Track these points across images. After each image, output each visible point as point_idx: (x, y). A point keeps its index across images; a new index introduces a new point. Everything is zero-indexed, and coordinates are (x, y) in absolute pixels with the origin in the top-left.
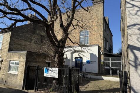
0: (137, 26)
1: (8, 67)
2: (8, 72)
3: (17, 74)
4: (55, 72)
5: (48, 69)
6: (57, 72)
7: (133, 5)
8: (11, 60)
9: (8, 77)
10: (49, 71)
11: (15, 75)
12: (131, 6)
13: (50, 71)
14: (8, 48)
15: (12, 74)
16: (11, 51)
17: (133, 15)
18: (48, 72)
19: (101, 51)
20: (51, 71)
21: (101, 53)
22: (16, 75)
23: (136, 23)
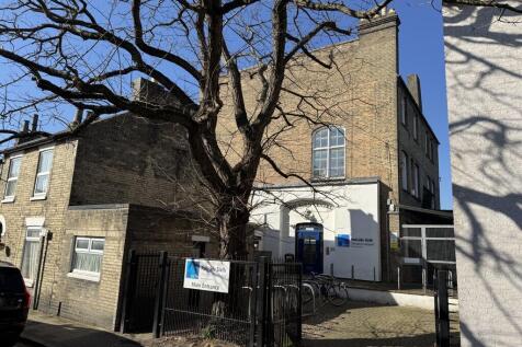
0: (481, 123)
1: (68, 258)
2: (70, 275)
3: (97, 280)
4: (221, 273)
5: (196, 265)
6: (227, 274)
7: (469, 56)
8: (79, 233)
9: (69, 289)
10: (201, 271)
11: (90, 282)
12: (462, 58)
13: (205, 272)
14: (67, 195)
15: (82, 280)
16: (79, 203)
17: (467, 88)
18: (197, 273)
19: (388, 203)
20: (205, 269)
21: (392, 207)
22: (95, 283)
23: (476, 115)
